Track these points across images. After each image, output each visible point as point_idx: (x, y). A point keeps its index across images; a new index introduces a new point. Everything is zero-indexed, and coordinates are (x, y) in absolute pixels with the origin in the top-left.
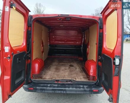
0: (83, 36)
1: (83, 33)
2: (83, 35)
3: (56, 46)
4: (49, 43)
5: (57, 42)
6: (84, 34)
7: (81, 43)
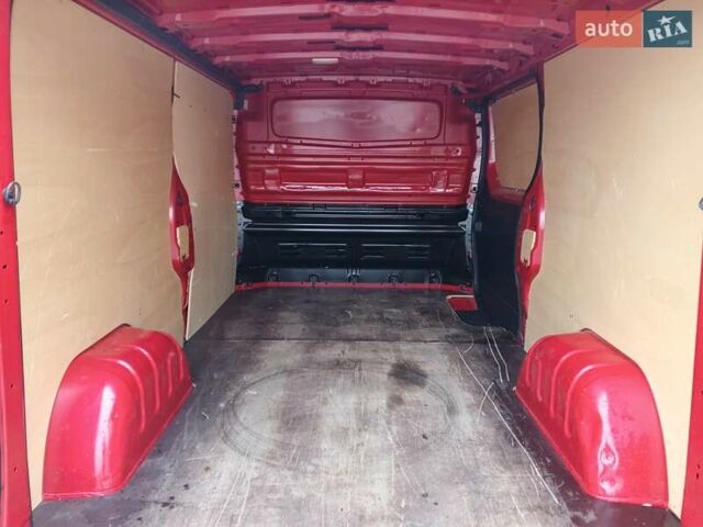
0: (479, 143)
1: (478, 117)
2: (479, 131)
3: (289, 217)
4: (238, 191)
5: (296, 186)
6: (485, 124)
7: (464, 193)
